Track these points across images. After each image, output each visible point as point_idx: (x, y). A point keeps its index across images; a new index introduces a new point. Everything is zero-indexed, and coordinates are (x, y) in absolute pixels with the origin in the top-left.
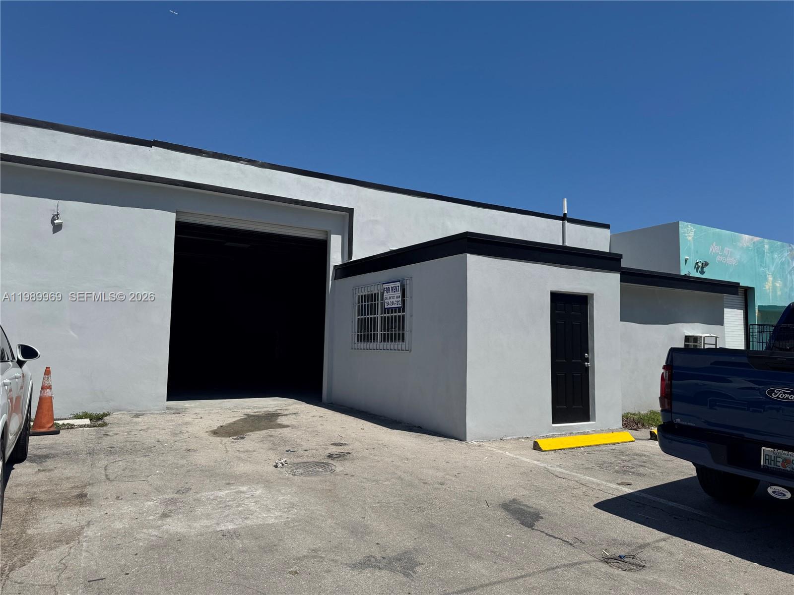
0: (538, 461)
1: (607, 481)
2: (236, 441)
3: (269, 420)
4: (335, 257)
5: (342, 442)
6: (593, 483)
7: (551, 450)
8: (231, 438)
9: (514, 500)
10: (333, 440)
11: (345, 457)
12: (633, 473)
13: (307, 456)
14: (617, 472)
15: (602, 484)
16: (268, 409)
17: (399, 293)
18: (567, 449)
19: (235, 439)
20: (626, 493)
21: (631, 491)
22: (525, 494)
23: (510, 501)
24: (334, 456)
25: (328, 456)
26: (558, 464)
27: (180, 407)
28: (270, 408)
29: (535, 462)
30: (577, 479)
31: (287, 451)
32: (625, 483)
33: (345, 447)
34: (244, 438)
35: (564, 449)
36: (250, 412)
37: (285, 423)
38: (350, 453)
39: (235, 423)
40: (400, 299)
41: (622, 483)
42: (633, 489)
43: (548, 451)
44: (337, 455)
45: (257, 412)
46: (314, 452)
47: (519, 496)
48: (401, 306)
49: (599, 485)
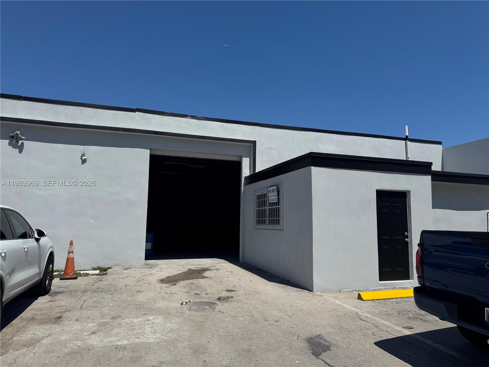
0: (355, 307)
1: (396, 325)
2: (170, 286)
3: (198, 273)
4: (245, 171)
5: (234, 289)
6: (385, 326)
7: (370, 300)
8: (169, 284)
9: (320, 335)
10: (229, 288)
11: (228, 300)
12: (421, 319)
13: (205, 298)
14: (410, 318)
15: (391, 327)
16: (205, 266)
17: (276, 193)
18: (382, 299)
19: (170, 285)
20: (405, 335)
21: (410, 333)
22: (329, 331)
23: (316, 336)
24: (222, 299)
25: (218, 299)
26: (368, 310)
27: (154, 264)
28: (206, 265)
29: (353, 308)
30: (374, 322)
31: (195, 294)
32: (409, 327)
33: (232, 293)
34: (176, 284)
35: (380, 300)
36: (193, 267)
37: (207, 275)
38: (232, 297)
39: (178, 274)
40: (276, 197)
41: (407, 327)
42: (412, 332)
43: (368, 300)
44: (224, 298)
45: (197, 268)
46: (211, 295)
47: (324, 333)
48: (277, 201)
49: (388, 327)
